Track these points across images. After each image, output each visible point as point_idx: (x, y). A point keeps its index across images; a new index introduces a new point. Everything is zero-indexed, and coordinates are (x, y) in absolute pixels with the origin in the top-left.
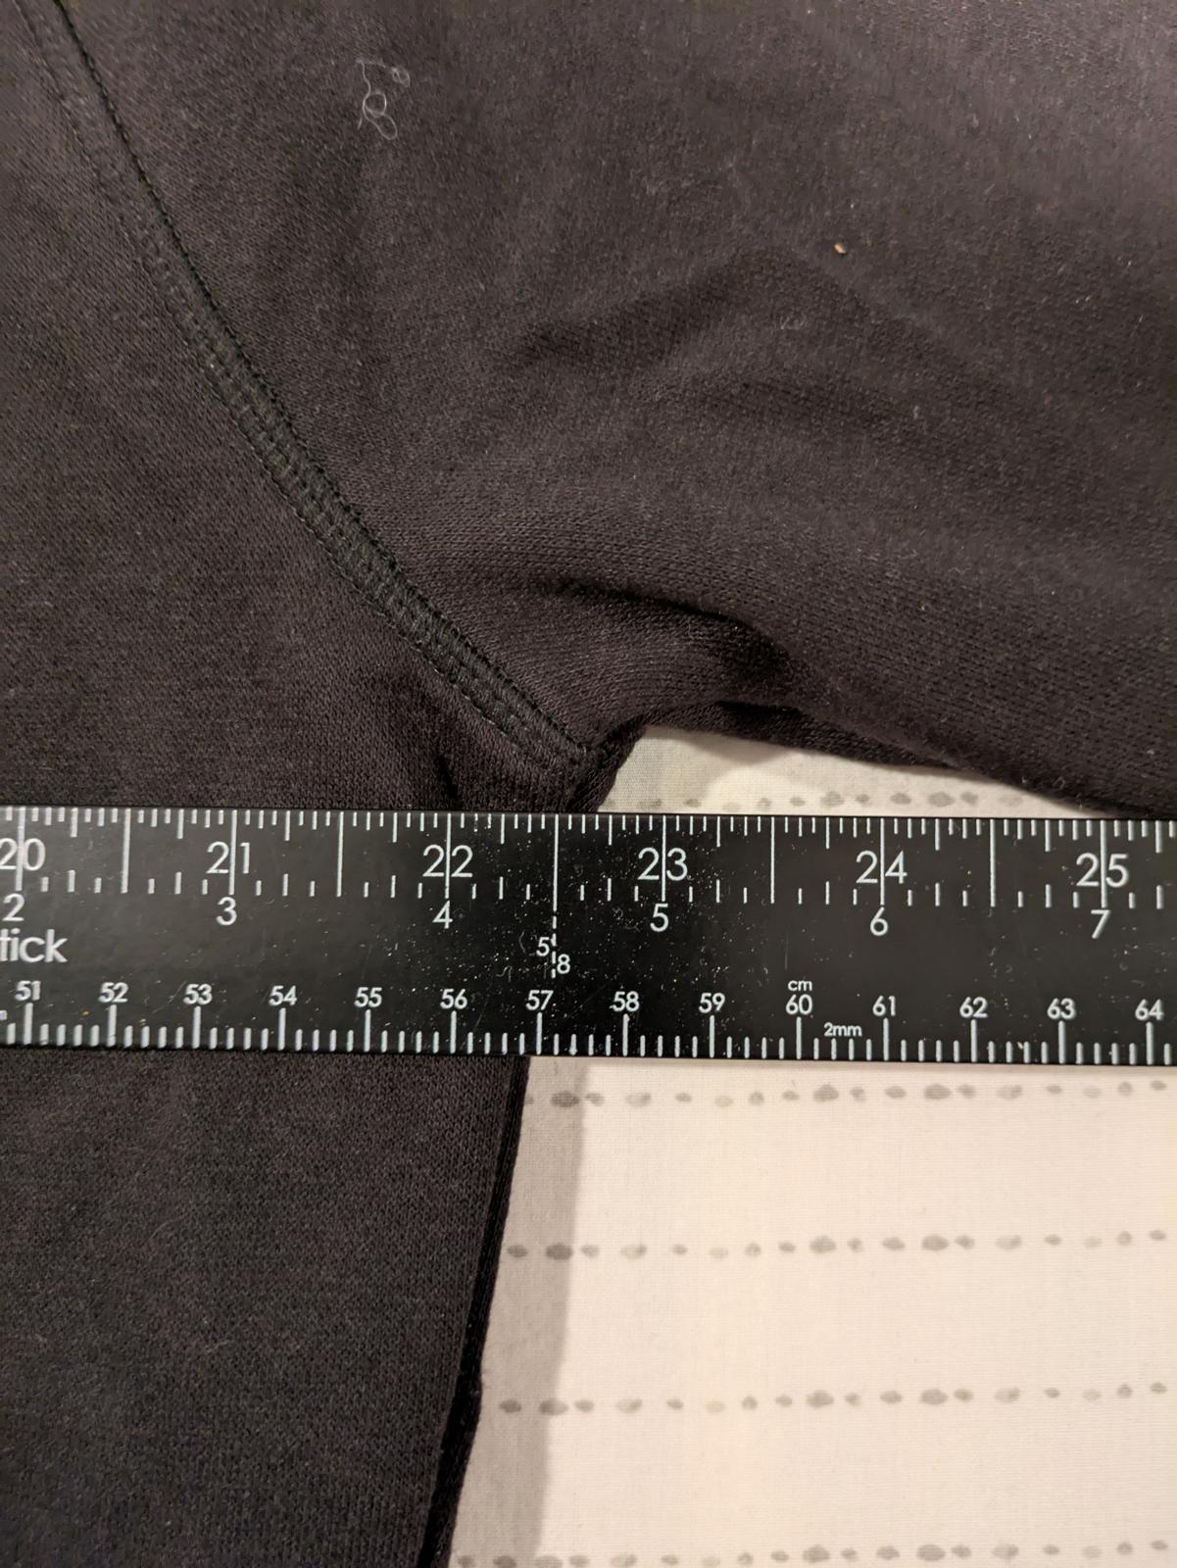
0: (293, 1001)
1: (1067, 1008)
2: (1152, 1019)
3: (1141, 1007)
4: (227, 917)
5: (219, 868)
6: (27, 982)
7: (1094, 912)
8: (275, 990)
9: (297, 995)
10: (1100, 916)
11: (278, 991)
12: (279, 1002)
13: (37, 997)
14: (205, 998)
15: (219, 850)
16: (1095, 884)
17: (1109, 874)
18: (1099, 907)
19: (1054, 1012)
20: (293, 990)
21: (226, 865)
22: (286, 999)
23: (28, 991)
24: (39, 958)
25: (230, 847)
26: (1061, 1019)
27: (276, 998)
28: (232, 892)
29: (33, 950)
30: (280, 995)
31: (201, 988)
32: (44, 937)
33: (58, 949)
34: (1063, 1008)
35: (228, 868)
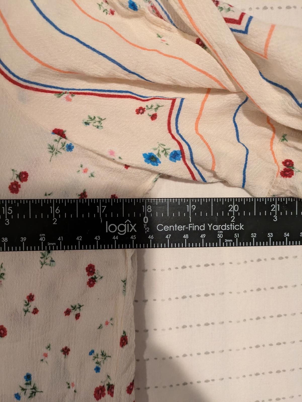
0: (288, 236)
4: (275, 219)
5: (274, 210)
6: (236, 234)
8: (285, 234)
9: (289, 234)
11: (286, 234)
12: (286, 236)
13: (238, 237)
14: (271, 236)
15: (273, 206)
20: (288, 234)
21: (275, 209)
22: (287, 235)
23: (236, 236)
24: (239, 229)
25: (275, 205)
27: (285, 235)
28: (276, 215)
29: (237, 227)
30: (286, 235)
31: (271, 234)
32: (240, 225)
33: (242, 227)
35: (275, 210)
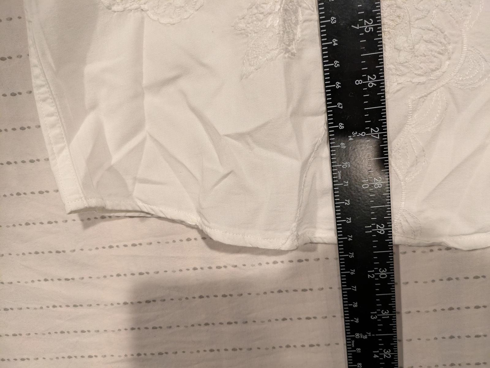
1: (334, 22)
2: (333, 43)
3: (335, 40)
7: (358, 25)
10: (357, 27)
16: (365, 25)
17: (368, 27)
18: (359, 27)
19: (332, 18)
26: (331, 20)
34: (334, 21)
